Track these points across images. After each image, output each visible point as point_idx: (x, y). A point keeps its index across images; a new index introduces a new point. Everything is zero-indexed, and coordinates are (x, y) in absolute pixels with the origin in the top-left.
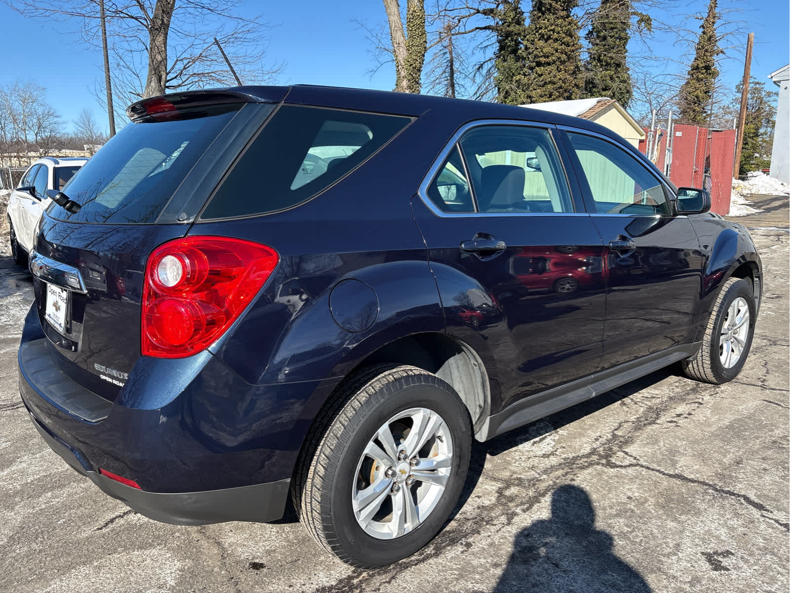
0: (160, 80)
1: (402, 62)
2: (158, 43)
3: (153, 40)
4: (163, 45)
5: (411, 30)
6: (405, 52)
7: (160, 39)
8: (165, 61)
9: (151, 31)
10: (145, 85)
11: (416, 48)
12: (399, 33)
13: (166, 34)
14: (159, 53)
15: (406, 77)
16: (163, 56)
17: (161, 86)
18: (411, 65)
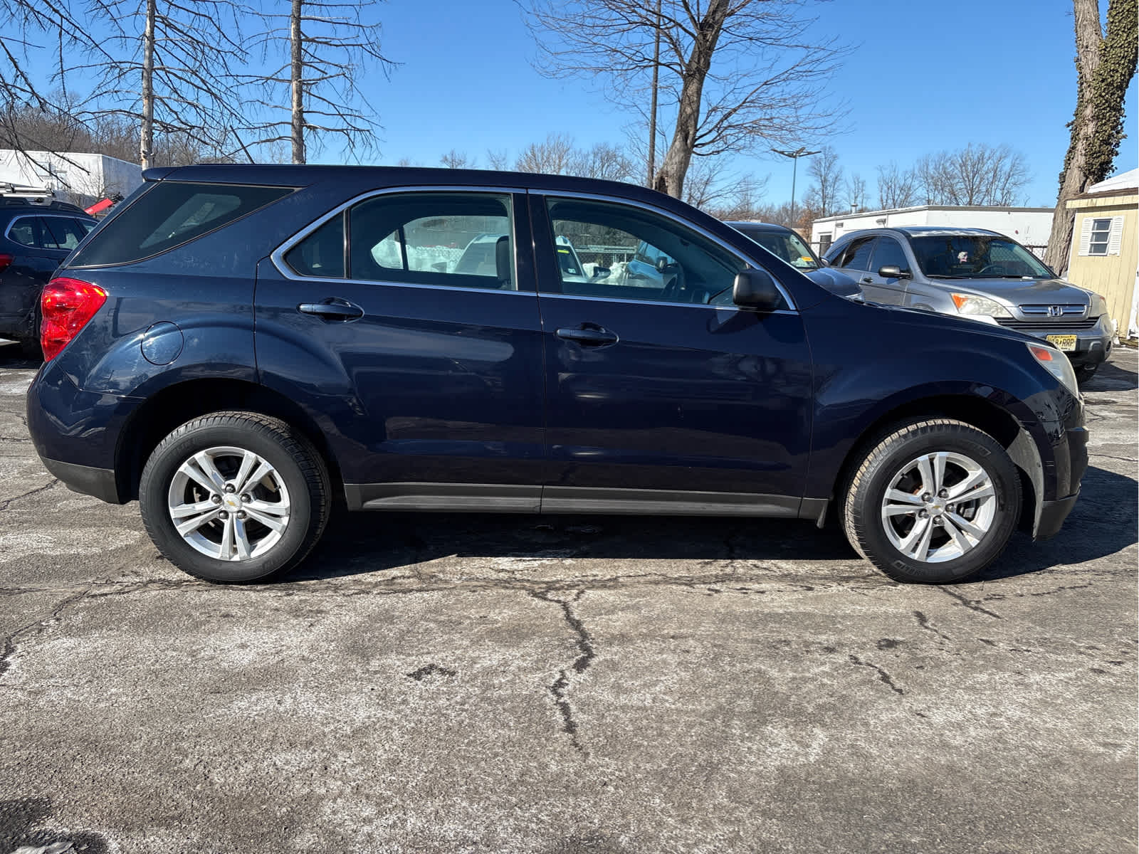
0: (686, 138)
1: (1088, 76)
2: (689, 92)
3: (686, 89)
4: (695, 95)
5: (1112, 22)
6: (1097, 59)
7: (693, 88)
8: (696, 114)
9: (685, 78)
10: (670, 144)
11: (1118, 50)
12: (1090, 29)
13: (701, 82)
14: (690, 104)
15: (1092, 101)
16: (694, 106)
17: (686, 144)
18: (1103, 81)
